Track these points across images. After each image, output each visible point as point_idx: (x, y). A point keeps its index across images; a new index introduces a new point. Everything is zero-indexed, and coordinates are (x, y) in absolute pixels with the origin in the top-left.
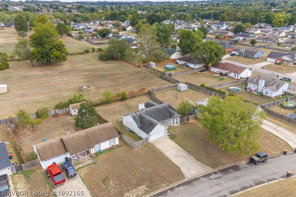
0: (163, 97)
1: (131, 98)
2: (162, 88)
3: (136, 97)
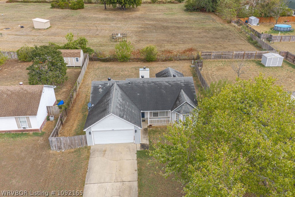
0: (219, 69)
1: (163, 61)
2: (229, 55)
3: (172, 60)
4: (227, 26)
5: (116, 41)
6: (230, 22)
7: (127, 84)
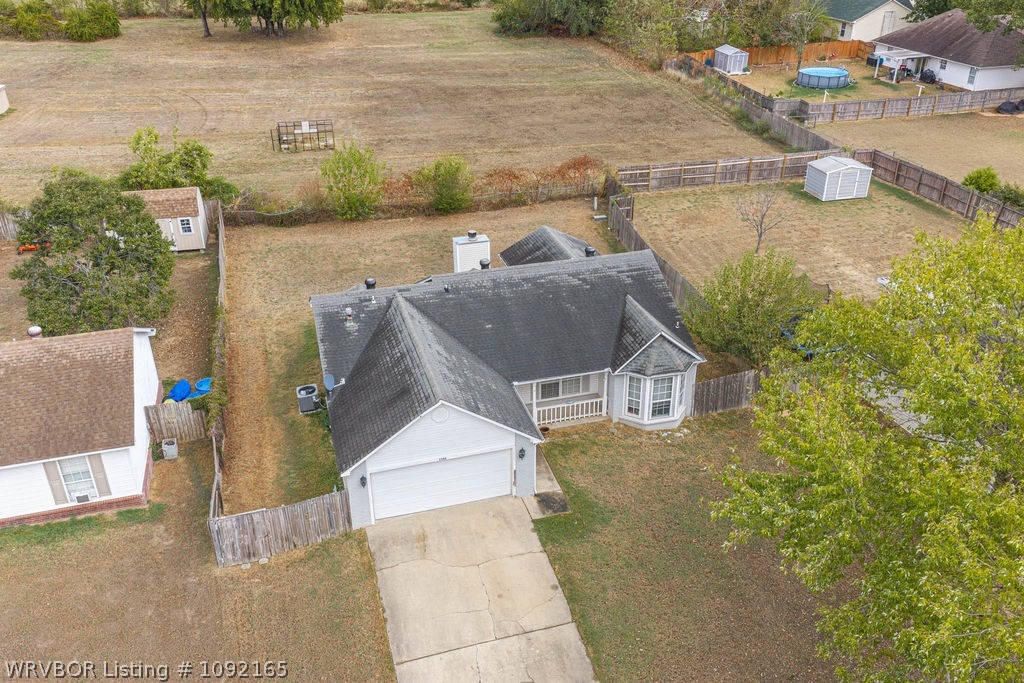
0: (687, 221)
1: (495, 207)
2: (704, 171)
3: (524, 203)
4: (651, 79)
5: (296, 151)
6: (657, 67)
7: (439, 294)
